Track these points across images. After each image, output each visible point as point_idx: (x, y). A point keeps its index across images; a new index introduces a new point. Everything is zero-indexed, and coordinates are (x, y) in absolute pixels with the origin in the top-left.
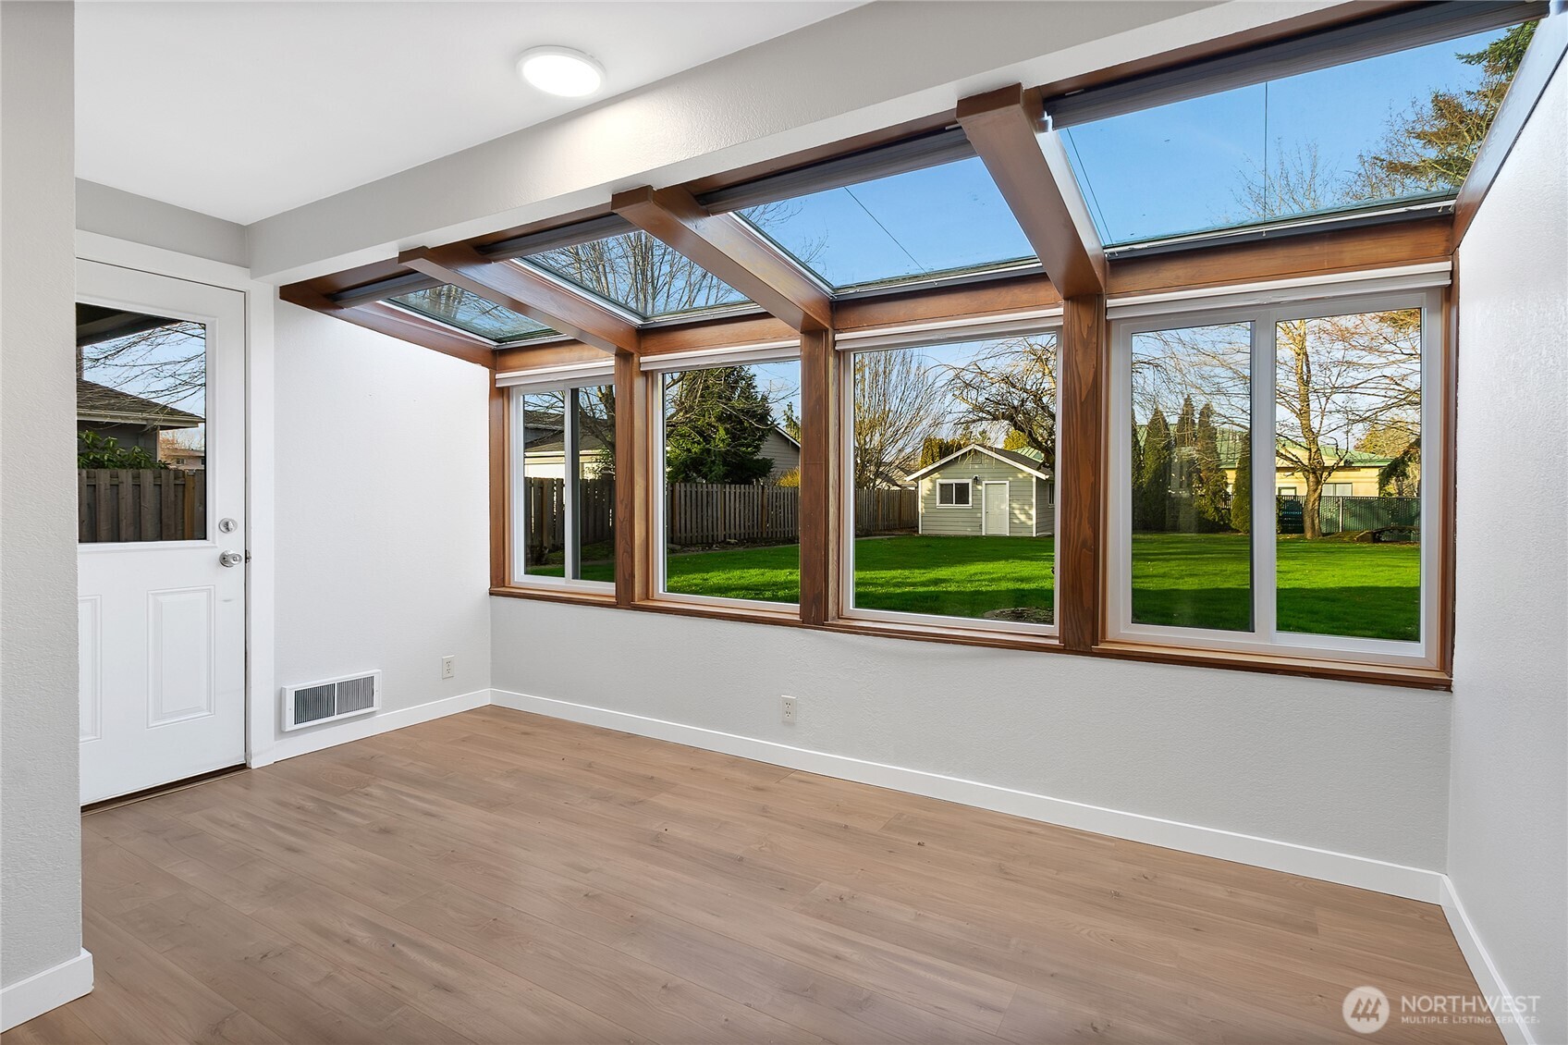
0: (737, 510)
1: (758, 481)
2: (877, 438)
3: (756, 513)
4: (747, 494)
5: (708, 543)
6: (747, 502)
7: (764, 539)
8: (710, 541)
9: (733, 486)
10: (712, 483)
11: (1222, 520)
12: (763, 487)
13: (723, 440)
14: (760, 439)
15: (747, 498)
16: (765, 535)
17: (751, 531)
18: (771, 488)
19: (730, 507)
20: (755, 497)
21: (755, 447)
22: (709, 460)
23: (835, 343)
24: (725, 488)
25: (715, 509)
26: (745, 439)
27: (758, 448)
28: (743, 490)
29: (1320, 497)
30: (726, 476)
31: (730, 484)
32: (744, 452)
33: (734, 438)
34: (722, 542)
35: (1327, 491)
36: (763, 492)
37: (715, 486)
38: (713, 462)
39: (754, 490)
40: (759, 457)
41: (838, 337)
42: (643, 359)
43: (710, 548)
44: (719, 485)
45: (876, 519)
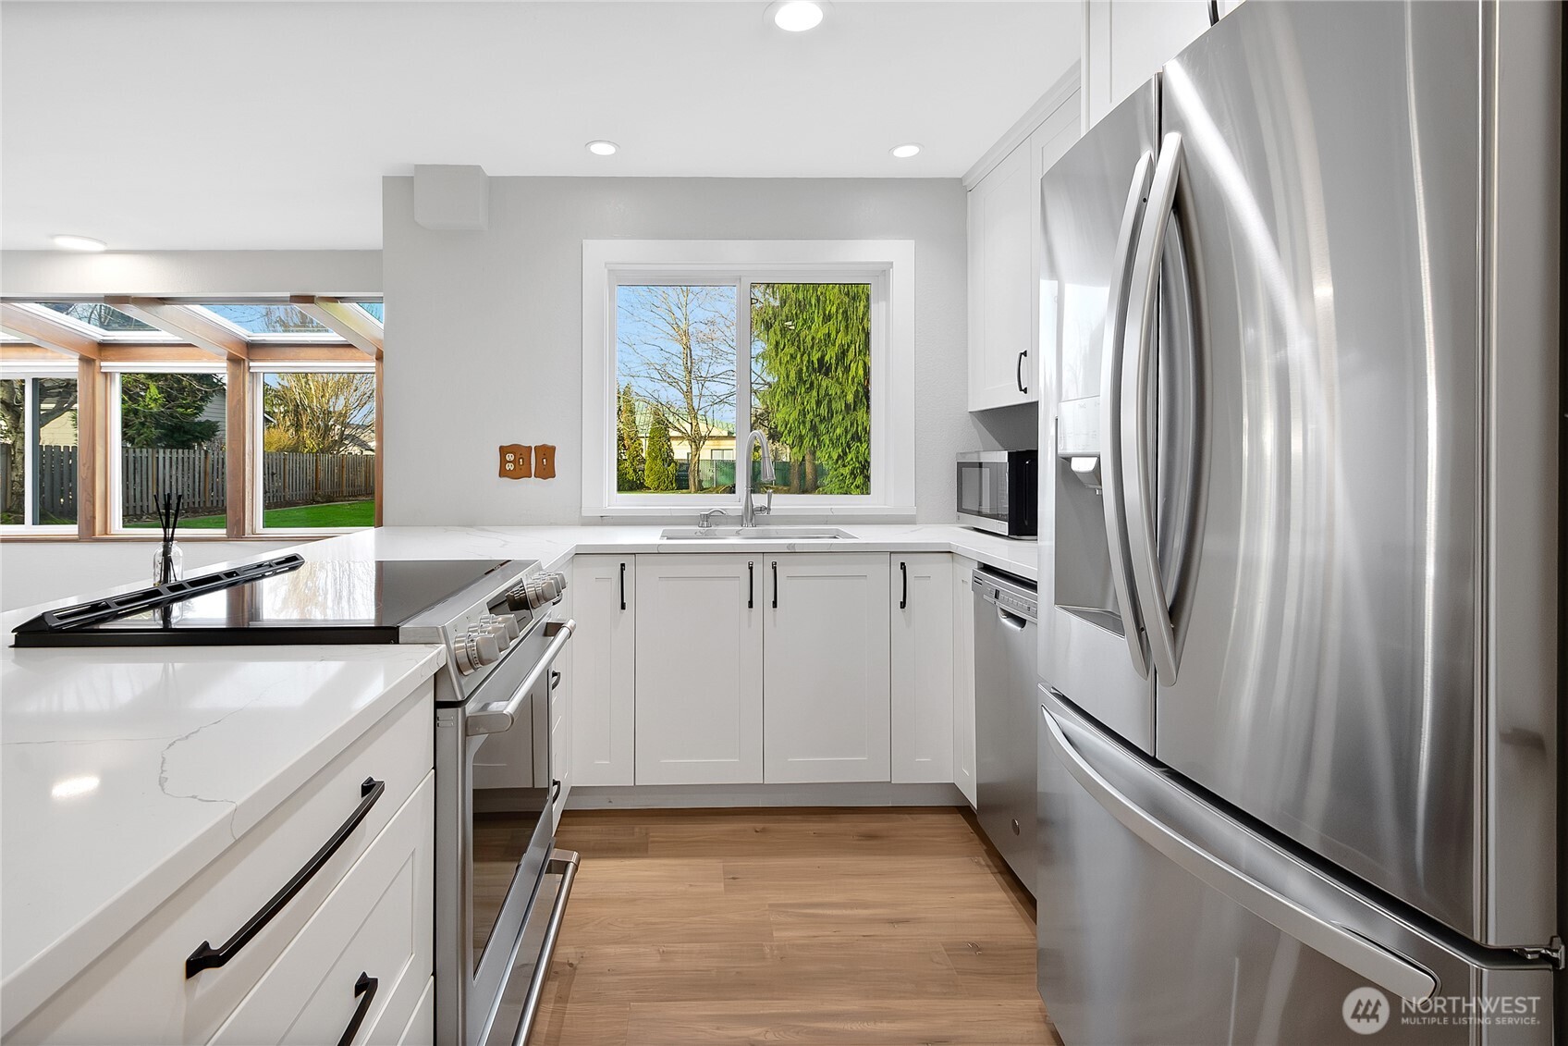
0: (174, 478)
1: (200, 445)
2: (341, 401)
3: (197, 480)
4: (186, 459)
5: (135, 515)
6: (186, 468)
7: (208, 508)
8: (138, 512)
9: (168, 451)
10: (142, 447)
11: (639, 479)
12: (206, 452)
13: (155, 400)
14: (202, 399)
15: (186, 464)
16: (208, 504)
17: (191, 500)
18: (216, 453)
19: (164, 474)
20: (197, 463)
21: (196, 408)
22: (137, 421)
23: (249, 368)
24: (158, 452)
25: (144, 476)
26: (183, 399)
27: (200, 409)
28: (181, 455)
29: (699, 460)
30: (159, 439)
31: (164, 448)
32: (182, 414)
33: (169, 398)
34: (154, 513)
35: (705, 454)
36: (206, 458)
37: (144, 450)
38: (143, 424)
39: (196, 454)
40: (201, 418)
41: (251, 364)
42: (103, 364)
43: (139, 520)
44: (150, 450)
45: (340, 485)
